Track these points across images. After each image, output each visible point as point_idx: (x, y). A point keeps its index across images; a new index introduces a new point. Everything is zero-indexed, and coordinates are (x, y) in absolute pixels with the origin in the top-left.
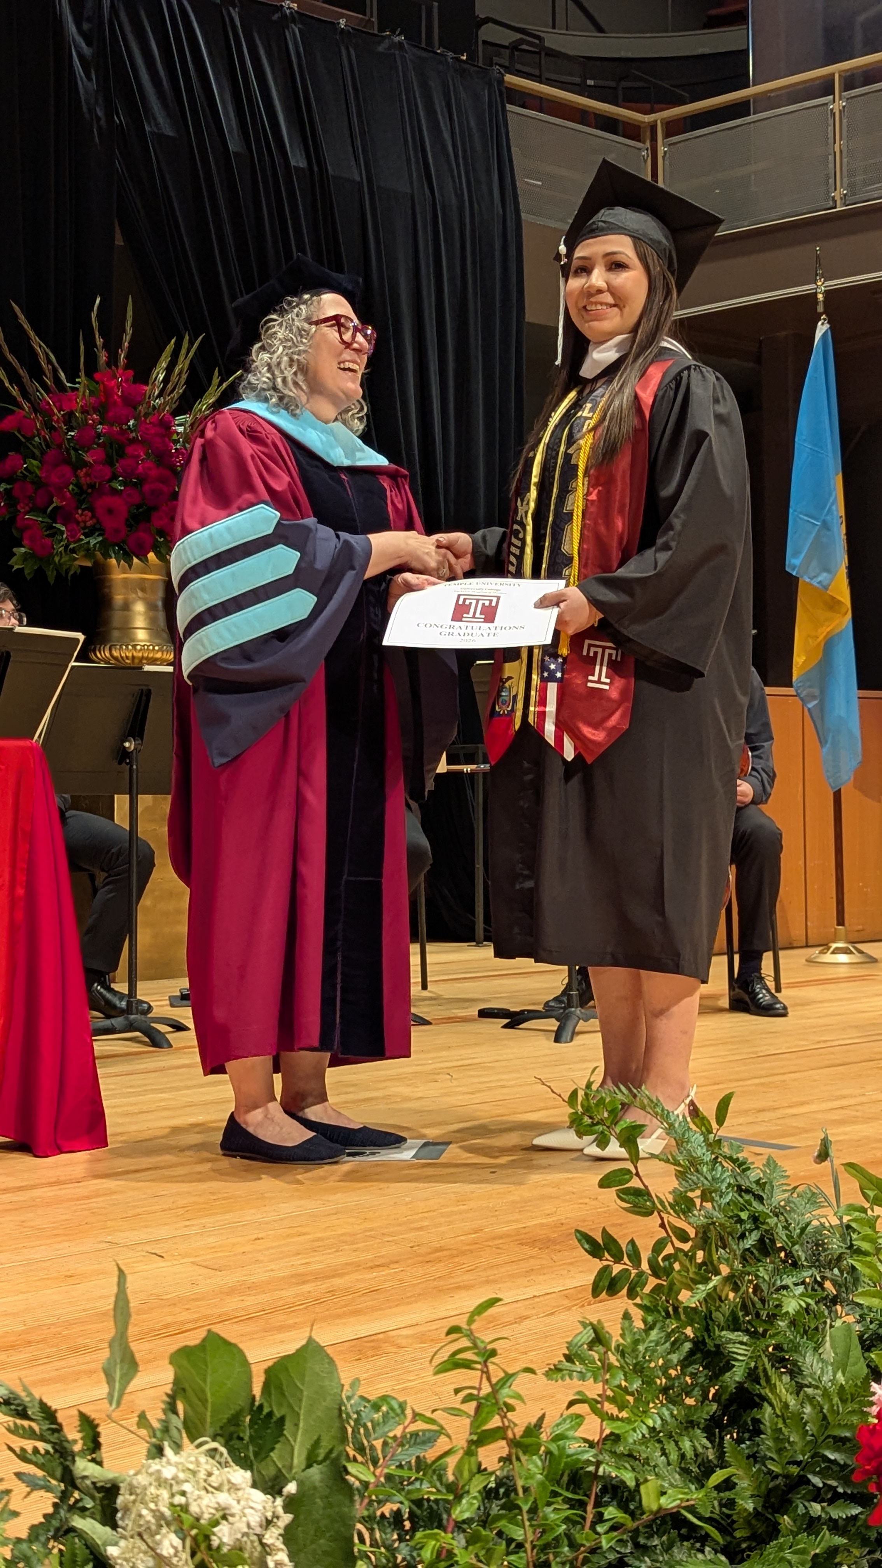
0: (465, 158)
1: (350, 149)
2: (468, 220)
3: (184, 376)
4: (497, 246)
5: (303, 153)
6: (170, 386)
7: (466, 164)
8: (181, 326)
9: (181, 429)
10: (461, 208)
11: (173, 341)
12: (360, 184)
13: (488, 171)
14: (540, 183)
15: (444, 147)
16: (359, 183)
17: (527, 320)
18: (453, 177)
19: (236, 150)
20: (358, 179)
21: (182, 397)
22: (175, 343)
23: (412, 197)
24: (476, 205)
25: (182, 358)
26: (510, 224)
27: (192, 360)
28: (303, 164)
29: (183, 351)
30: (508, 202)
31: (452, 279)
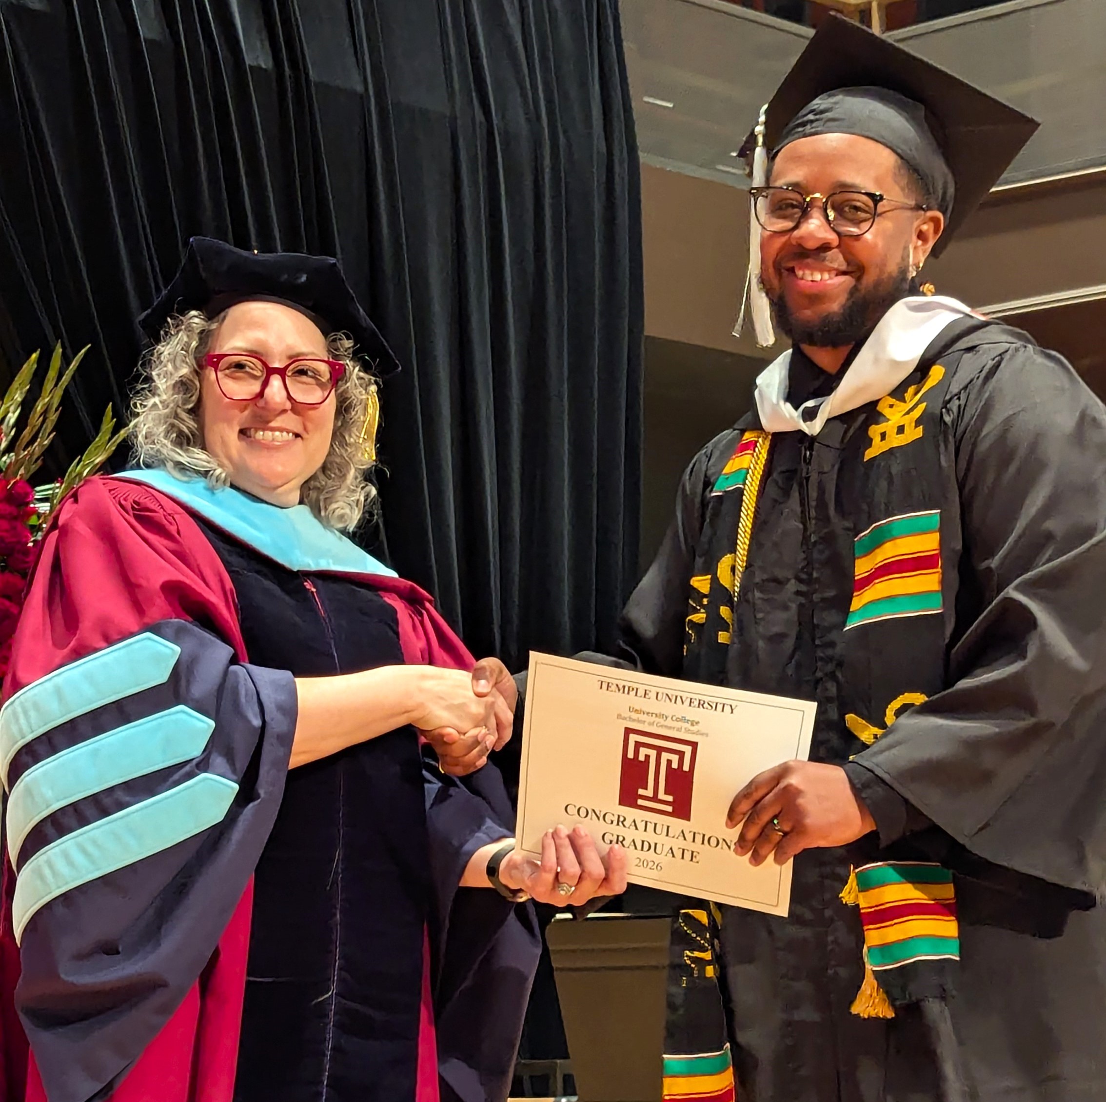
0: (544, 58)
1: (348, 40)
2: (547, 162)
3: (53, 417)
4: (598, 207)
5: (267, 44)
6: (27, 433)
7: (545, 69)
8: (49, 331)
9: (44, 507)
10: (537, 144)
11: (34, 356)
12: (363, 98)
13: (584, 84)
14: (670, 105)
15: (508, 39)
16: (361, 97)
17: (646, 333)
18: (522, 88)
19: (150, 36)
20: (360, 88)
21: (48, 452)
22: (39, 360)
23: (454, 119)
24: (562, 140)
25: (49, 385)
26: (620, 171)
27: (66, 391)
28: (265, 62)
29: (52, 374)
30: (616, 134)
31: (518, 260)
